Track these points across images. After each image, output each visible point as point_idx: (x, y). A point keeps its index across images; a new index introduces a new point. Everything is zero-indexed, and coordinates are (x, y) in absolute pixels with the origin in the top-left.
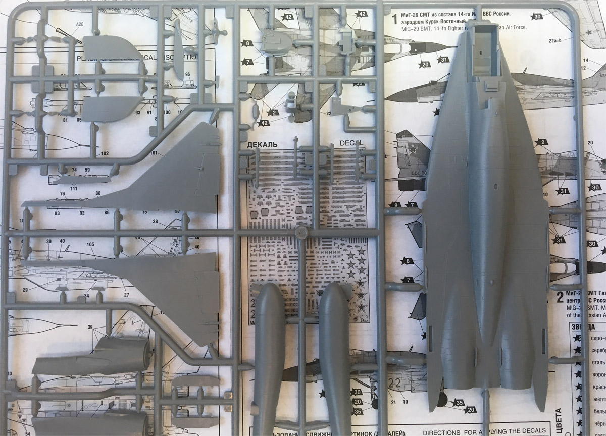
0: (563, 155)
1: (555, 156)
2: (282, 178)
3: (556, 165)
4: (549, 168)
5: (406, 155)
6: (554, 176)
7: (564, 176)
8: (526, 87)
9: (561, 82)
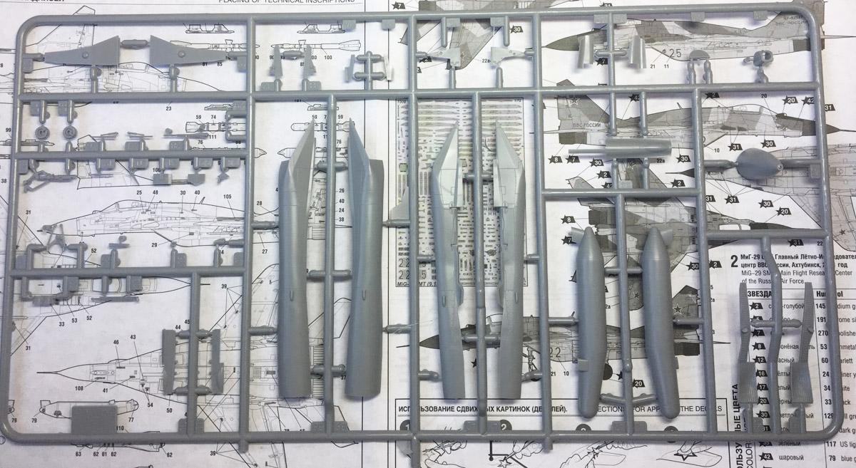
0: (735, 109)
1: (727, 110)
2: (434, 128)
3: (728, 119)
4: (720, 123)
5: (567, 106)
6: (726, 131)
7: (736, 131)
8: (696, 36)
9: (733, 31)
